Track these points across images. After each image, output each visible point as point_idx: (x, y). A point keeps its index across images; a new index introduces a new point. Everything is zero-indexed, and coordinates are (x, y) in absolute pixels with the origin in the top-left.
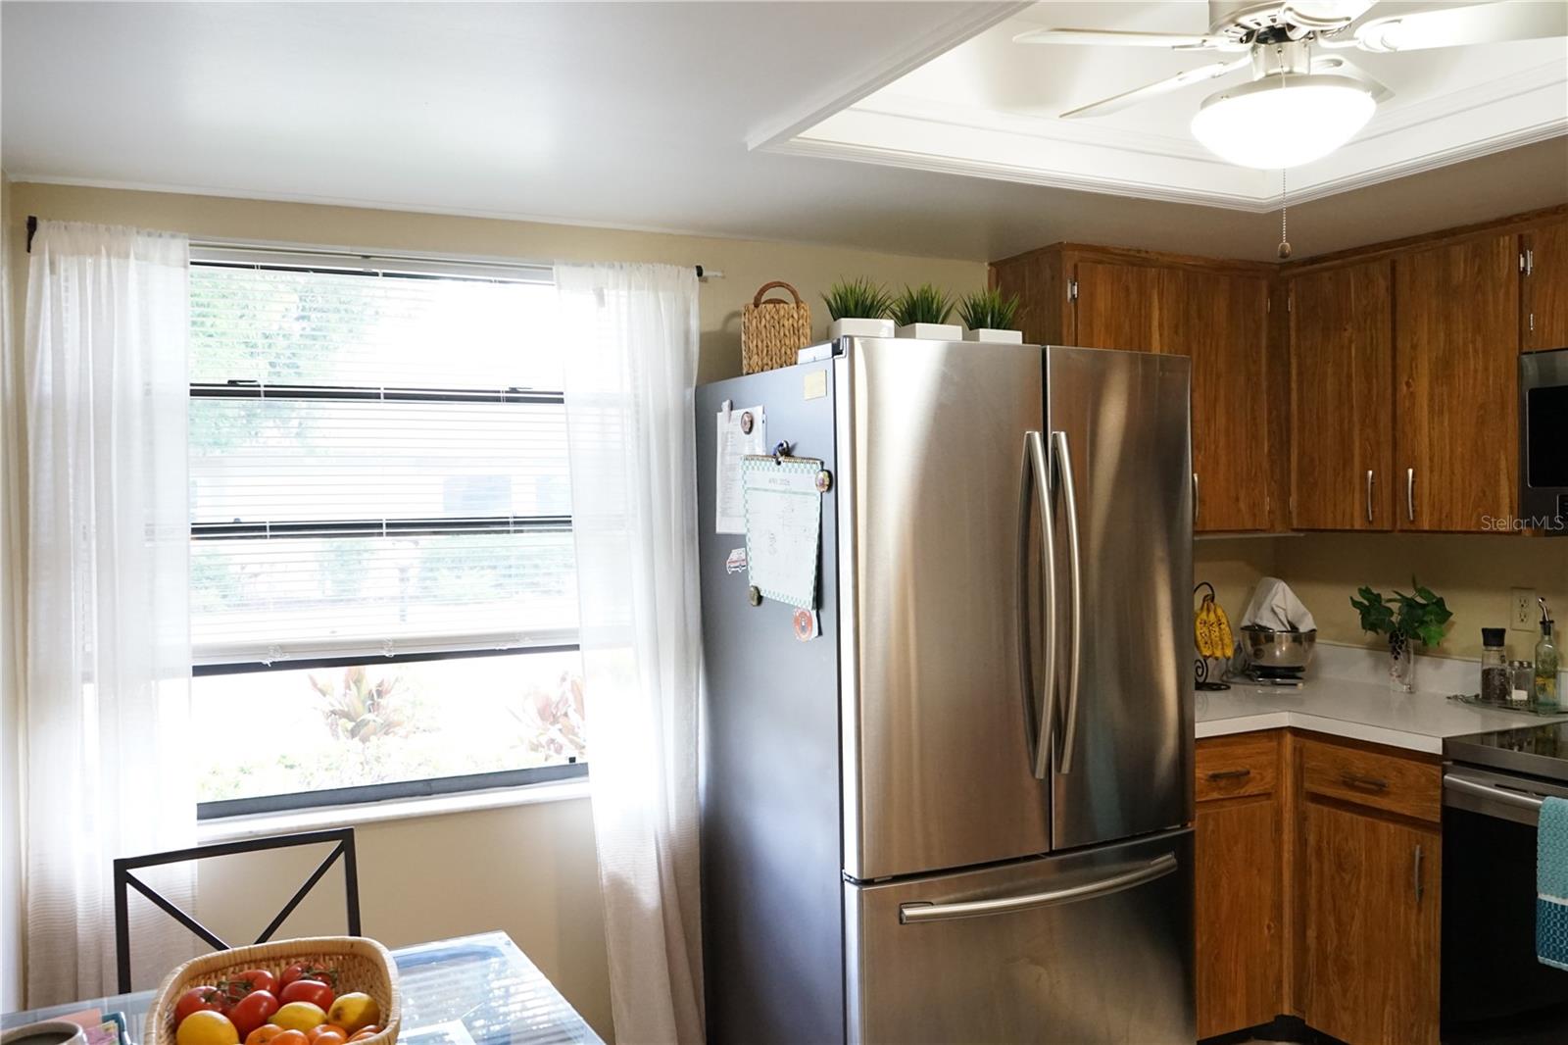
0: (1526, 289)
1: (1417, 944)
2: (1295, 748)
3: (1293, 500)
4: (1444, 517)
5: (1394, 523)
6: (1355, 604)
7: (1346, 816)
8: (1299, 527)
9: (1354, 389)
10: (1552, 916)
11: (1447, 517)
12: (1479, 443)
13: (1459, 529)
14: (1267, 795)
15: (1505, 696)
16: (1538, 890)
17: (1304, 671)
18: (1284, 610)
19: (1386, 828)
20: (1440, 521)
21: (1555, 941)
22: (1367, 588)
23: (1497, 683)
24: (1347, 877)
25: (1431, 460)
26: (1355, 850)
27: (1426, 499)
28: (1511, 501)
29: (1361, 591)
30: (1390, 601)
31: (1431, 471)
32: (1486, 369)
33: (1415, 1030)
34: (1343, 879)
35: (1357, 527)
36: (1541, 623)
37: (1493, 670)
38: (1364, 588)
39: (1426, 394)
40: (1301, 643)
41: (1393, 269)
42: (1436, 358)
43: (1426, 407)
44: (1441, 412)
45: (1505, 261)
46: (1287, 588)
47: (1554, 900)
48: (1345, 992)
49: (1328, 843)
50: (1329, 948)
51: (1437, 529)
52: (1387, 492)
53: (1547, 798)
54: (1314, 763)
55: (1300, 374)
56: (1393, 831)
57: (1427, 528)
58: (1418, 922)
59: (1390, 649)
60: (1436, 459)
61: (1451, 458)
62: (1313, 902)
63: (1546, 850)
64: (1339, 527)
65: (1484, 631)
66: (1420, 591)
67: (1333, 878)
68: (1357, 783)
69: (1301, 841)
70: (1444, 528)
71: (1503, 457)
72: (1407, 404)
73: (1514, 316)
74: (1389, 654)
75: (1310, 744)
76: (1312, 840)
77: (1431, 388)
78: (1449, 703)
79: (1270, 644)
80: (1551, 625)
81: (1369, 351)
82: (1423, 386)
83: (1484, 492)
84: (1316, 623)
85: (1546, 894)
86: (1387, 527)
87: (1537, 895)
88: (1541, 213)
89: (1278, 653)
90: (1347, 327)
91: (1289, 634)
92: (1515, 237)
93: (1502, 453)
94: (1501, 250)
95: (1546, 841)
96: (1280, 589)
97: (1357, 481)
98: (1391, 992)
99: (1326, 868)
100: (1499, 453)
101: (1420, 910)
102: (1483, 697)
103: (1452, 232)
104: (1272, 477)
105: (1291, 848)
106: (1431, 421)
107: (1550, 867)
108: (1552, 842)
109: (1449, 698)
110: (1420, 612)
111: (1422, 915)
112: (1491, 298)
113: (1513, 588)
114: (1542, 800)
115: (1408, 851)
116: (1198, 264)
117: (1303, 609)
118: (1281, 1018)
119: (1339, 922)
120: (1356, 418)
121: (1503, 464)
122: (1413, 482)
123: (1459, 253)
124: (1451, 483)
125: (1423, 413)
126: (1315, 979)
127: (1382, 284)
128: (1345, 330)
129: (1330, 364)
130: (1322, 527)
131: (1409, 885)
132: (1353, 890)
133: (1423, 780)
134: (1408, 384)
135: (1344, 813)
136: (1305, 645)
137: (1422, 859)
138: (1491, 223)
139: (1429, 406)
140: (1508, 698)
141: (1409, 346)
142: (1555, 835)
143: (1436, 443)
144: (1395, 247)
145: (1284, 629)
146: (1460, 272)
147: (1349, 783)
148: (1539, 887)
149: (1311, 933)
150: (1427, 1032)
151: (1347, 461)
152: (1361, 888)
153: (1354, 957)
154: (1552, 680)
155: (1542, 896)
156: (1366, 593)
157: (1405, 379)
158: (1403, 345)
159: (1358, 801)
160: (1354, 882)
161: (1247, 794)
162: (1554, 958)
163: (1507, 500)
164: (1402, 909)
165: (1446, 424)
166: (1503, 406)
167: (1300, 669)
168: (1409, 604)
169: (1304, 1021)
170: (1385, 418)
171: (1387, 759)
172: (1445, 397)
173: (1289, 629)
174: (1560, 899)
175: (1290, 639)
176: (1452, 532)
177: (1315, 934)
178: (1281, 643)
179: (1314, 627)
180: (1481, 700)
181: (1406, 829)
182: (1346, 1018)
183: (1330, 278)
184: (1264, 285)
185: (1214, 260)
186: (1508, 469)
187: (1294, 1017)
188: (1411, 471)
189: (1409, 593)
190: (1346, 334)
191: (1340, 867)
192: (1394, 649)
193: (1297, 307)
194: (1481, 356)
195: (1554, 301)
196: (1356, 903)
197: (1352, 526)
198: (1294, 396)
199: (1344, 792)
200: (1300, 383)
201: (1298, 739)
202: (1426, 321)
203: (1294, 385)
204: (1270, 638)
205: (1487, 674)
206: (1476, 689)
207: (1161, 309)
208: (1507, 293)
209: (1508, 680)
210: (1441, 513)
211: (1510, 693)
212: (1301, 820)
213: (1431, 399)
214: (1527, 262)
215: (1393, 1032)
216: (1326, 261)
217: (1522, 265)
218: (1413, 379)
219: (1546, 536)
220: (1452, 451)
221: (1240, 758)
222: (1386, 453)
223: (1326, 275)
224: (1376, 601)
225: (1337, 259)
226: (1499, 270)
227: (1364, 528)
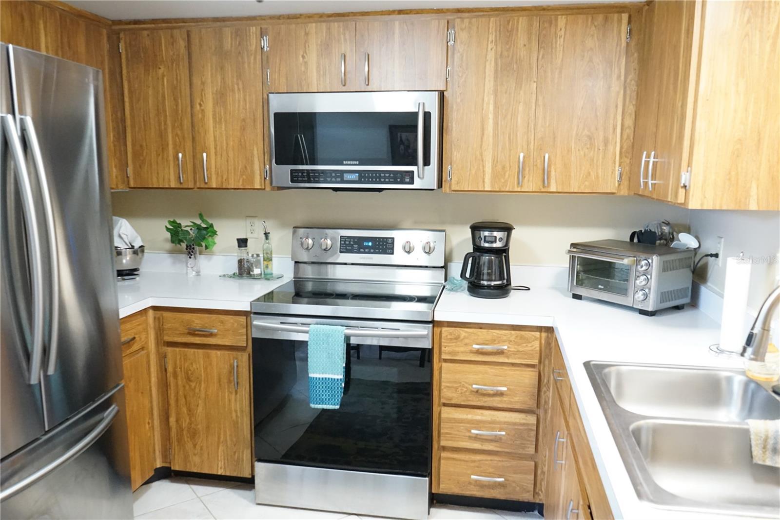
0: (265, 58)
1: (236, 411)
2: (155, 318)
3: (130, 170)
4: (224, 180)
5: (195, 183)
6: (168, 229)
7: (190, 351)
8: (135, 186)
9: (167, 104)
10: (318, 384)
11: (226, 180)
12: (242, 141)
13: (233, 187)
14: (143, 348)
15: (250, 272)
16: (309, 372)
17: (138, 270)
18: (127, 235)
19: (214, 354)
20: (222, 183)
21: (319, 395)
22: (174, 220)
23: (246, 266)
24: (193, 385)
25: (216, 148)
26: (197, 369)
27: (213, 170)
28: (260, 172)
29: (170, 222)
30: (186, 226)
31: (216, 155)
32: (245, 100)
33: (237, 455)
34: (190, 386)
35: (173, 186)
36: (264, 234)
37: (244, 259)
38: (172, 220)
39: (211, 110)
40: (137, 254)
41: (188, 36)
42: (216, 91)
43: (211, 117)
44: (220, 122)
45: (254, 41)
46: (127, 222)
47: (318, 376)
48: (195, 446)
49: (181, 368)
50: (184, 425)
51: (221, 187)
52: (190, 166)
53: (311, 326)
54: (170, 325)
55: (130, 92)
56: (219, 355)
57: (214, 186)
58: (236, 400)
59: (187, 253)
60: (218, 148)
61: (227, 147)
62: (172, 402)
63: (312, 352)
64: (161, 186)
65: (238, 240)
66: (203, 221)
67: (184, 387)
68: (197, 332)
69: (163, 370)
70: (224, 187)
71: (255, 149)
72: (200, 116)
73: (259, 72)
74: (186, 255)
75: (166, 314)
76: (170, 369)
77: (214, 107)
78: (220, 279)
79: (120, 256)
80: (269, 235)
81: (175, 82)
82: (209, 106)
83: (246, 167)
84: (143, 242)
85: (314, 373)
86: (191, 185)
87: (308, 375)
88: (272, 17)
89: (124, 261)
90: (161, 67)
91: (130, 250)
92: (259, 28)
93: (255, 146)
94: (251, 34)
95: (312, 348)
96: (123, 223)
97: (171, 158)
98: (222, 439)
99: (180, 383)
100: (253, 145)
101: (236, 393)
102: (239, 274)
103: (223, 20)
104: (115, 155)
105: (156, 375)
106: (214, 127)
107: (315, 360)
108: (315, 348)
109: (220, 276)
110: (204, 232)
111: (238, 396)
112: (246, 60)
113: (247, 217)
114: (309, 327)
115: (229, 364)
116: (65, 9)
117: (135, 233)
118: (156, 470)
119: (189, 410)
120: (169, 122)
121: (255, 152)
122: (206, 161)
123: (228, 32)
124: (227, 161)
125: (210, 123)
126: (176, 443)
127: (182, 44)
128: (160, 68)
129: (151, 88)
130: (150, 186)
131: (229, 382)
132: (197, 391)
133: (236, 324)
134: (200, 105)
135: (189, 350)
136: (140, 254)
137: (237, 366)
138: (245, 18)
139: (213, 118)
140: (251, 273)
141: (200, 82)
142: (317, 344)
143: (218, 139)
144: (190, 22)
145: (127, 247)
146: (228, 43)
147: (192, 333)
148: (310, 370)
149: (172, 420)
150: (243, 454)
151: (164, 147)
152: (202, 388)
153: (199, 426)
154: (271, 262)
155: (311, 375)
156: (171, 223)
157: (198, 101)
158: (196, 81)
159: (198, 342)
160: (197, 386)
161: (134, 350)
162: (320, 404)
163: (259, 172)
164: (227, 394)
165: (223, 129)
166: (255, 121)
167: (136, 270)
168: (199, 228)
169: (170, 468)
170: (187, 123)
171: (214, 316)
172: (222, 114)
173: (131, 247)
174: (321, 375)
175: (131, 253)
176: (228, 189)
177: (175, 420)
178: (126, 255)
179: (142, 244)
180: (238, 276)
181: (227, 352)
182: (196, 459)
183: (148, 35)
184: (104, 32)
185: (74, 9)
186: (258, 154)
187: (163, 467)
188: (205, 155)
189: (198, 222)
190: (161, 72)
191: (188, 379)
192: (190, 253)
193: (126, 50)
194: (242, 92)
195: (280, 67)
196: (199, 397)
197: (169, 185)
198: (127, 105)
199: (189, 338)
200: (131, 98)
201: (156, 312)
202: (209, 68)
203: (127, 99)
204: (119, 253)
205: (240, 262)
206: (235, 269)
207: (46, 35)
208: (255, 59)
209: (252, 264)
210: (222, 178)
211: (253, 271)
212: (162, 358)
213: (214, 115)
214: (265, 43)
215: (224, 459)
216: (144, 24)
217: (262, 45)
218: (203, 102)
219: (278, 190)
220: (227, 144)
221: (129, 330)
222: (189, 144)
223: (145, 33)
224: (179, 227)
225: (151, 24)
226: (251, 45)
227: (177, 187)
